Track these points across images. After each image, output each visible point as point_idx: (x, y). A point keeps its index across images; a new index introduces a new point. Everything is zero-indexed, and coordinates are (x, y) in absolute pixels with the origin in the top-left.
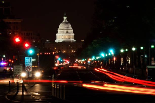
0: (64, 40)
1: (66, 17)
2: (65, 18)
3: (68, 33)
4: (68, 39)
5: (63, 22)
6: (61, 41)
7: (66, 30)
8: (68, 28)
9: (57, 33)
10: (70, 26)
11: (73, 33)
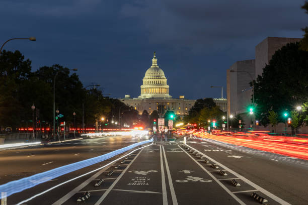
0: (153, 95)
1: (156, 60)
2: (154, 61)
3: (159, 84)
4: (159, 93)
5: (151, 67)
6: (149, 96)
7: (155, 80)
8: (158, 77)
9: (142, 84)
10: (162, 73)
11: (167, 84)
